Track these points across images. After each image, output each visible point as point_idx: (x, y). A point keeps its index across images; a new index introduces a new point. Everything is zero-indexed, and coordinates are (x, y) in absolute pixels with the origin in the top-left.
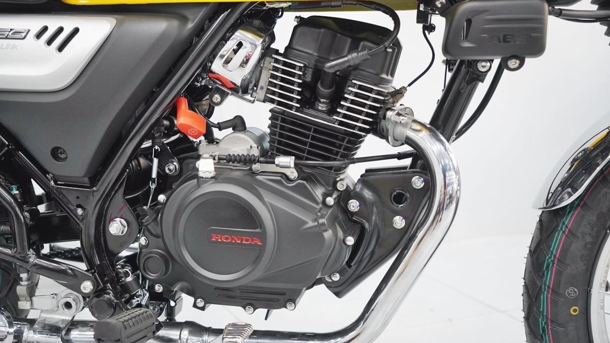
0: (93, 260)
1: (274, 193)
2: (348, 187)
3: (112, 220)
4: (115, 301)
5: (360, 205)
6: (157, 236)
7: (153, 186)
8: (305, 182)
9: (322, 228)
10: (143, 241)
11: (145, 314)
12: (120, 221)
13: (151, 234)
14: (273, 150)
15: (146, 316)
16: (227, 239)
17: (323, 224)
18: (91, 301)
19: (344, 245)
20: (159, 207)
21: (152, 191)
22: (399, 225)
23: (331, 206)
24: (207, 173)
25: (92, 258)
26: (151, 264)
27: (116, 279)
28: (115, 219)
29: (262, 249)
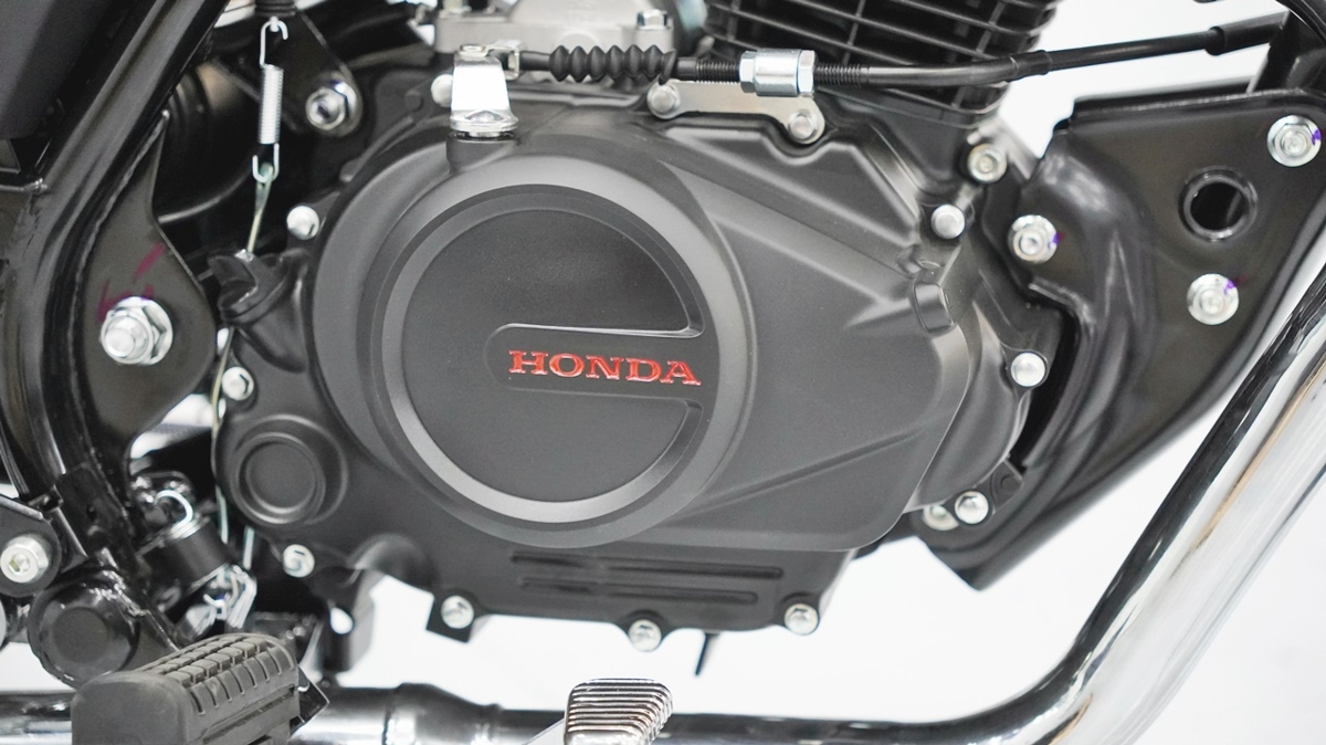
0: (40, 462)
1: (740, 193)
2: (1010, 167)
3: (109, 303)
4: (137, 611)
5: (1059, 238)
6: (288, 365)
7: (265, 176)
8: (853, 149)
9: (927, 319)
10: (233, 384)
11: (260, 656)
12: (144, 309)
13: (267, 354)
14: (723, 30)
15: (266, 661)
16: (566, 365)
17: (935, 305)
18: (37, 615)
19: (1006, 389)
20: (292, 252)
21: (263, 193)
22: (1214, 310)
23: (954, 242)
24: (485, 119)
25: (35, 451)
26: (270, 470)
27: (131, 531)
28: (124, 303)
29: (701, 404)
